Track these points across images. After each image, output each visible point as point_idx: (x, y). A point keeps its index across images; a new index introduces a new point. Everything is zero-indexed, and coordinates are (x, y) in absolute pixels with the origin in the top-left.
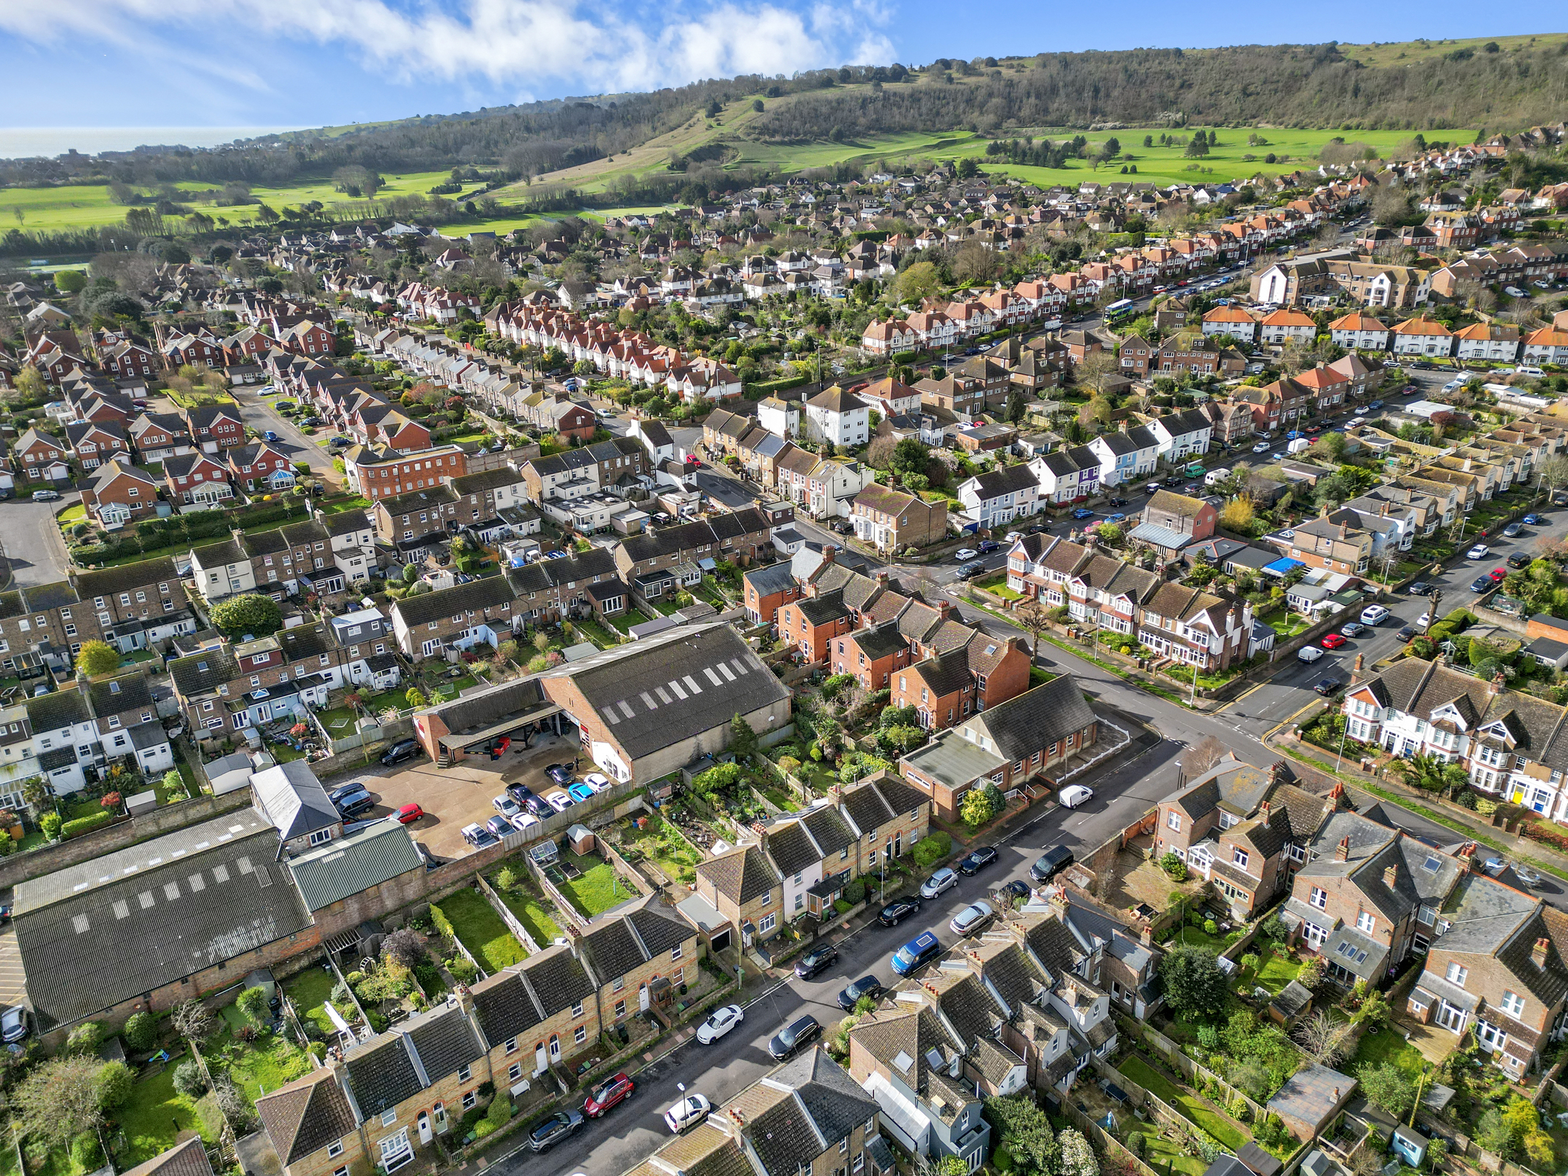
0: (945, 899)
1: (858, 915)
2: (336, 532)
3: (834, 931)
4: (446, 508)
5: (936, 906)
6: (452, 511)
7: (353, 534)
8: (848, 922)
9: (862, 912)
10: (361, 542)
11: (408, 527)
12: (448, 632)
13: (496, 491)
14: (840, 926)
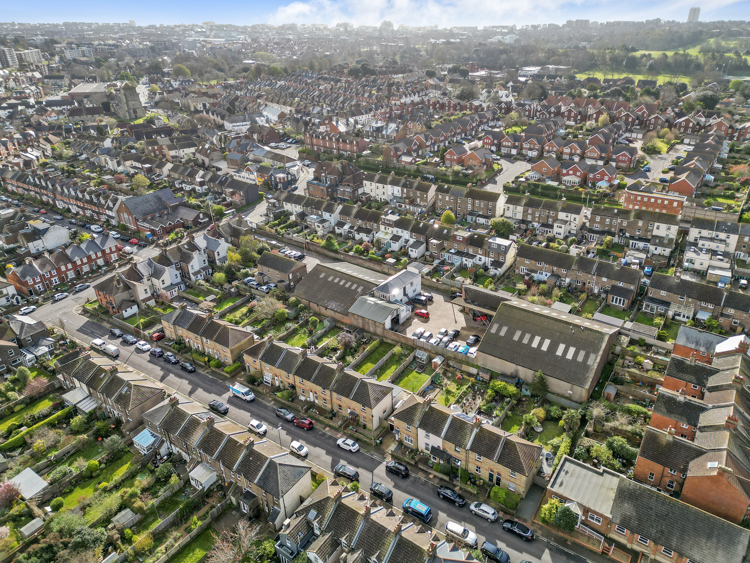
0: (474, 518)
1: (441, 479)
2: (563, 210)
3: (425, 472)
4: (622, 222)
5: (467, 515)
6: (625, 224)
7: (569, 215)
8: (435, 476)
9: (445, 481)
10: (572, 220)
11: (598, 223)
12: (534, 268)
13: (656, 224)
14: (430, 474)
